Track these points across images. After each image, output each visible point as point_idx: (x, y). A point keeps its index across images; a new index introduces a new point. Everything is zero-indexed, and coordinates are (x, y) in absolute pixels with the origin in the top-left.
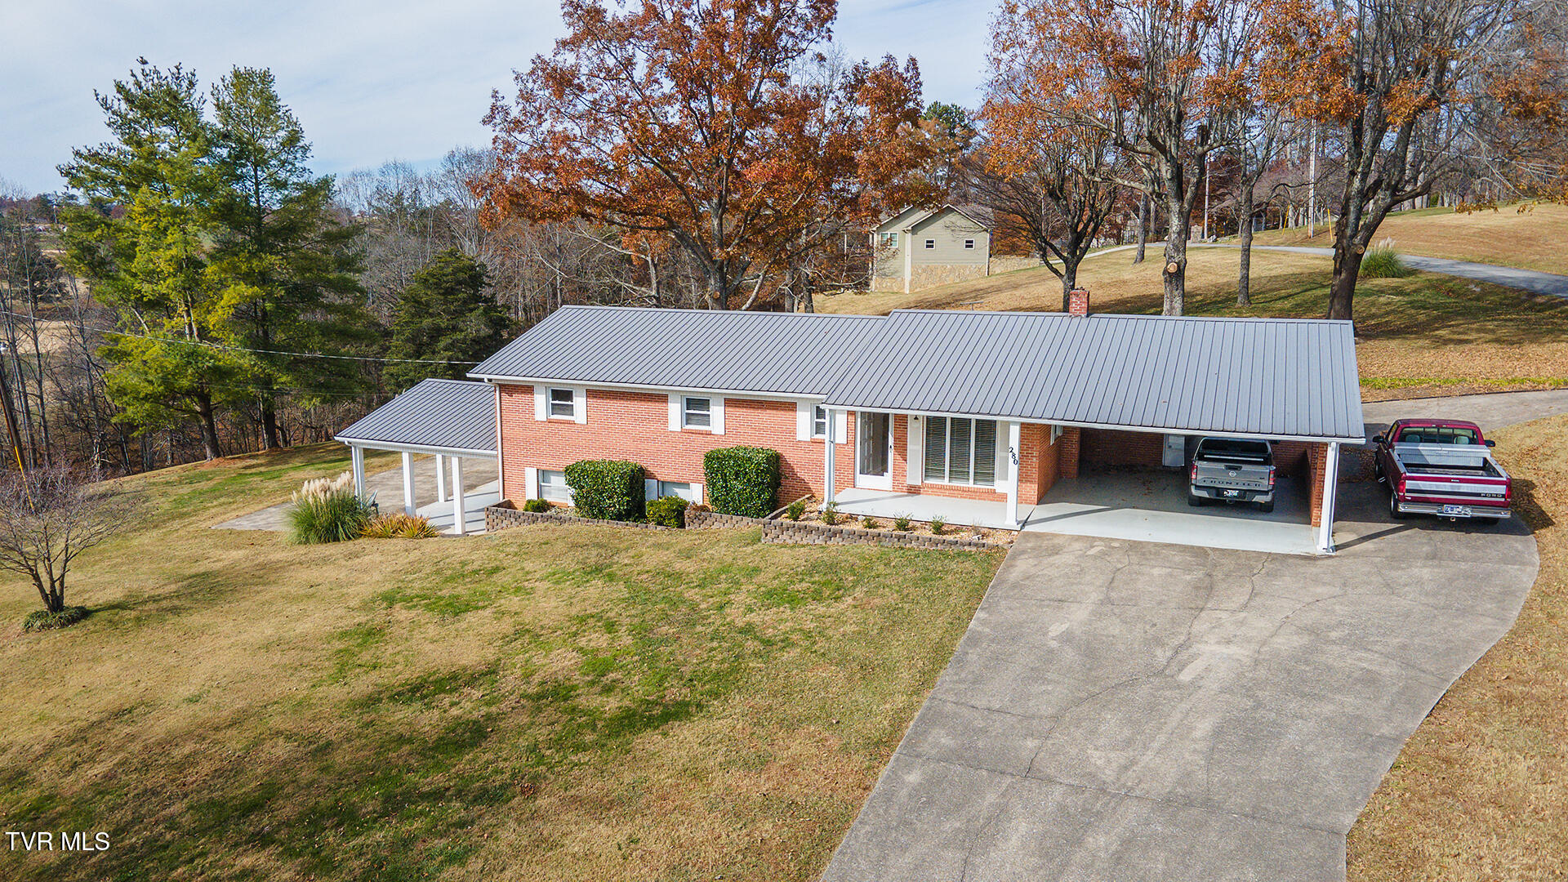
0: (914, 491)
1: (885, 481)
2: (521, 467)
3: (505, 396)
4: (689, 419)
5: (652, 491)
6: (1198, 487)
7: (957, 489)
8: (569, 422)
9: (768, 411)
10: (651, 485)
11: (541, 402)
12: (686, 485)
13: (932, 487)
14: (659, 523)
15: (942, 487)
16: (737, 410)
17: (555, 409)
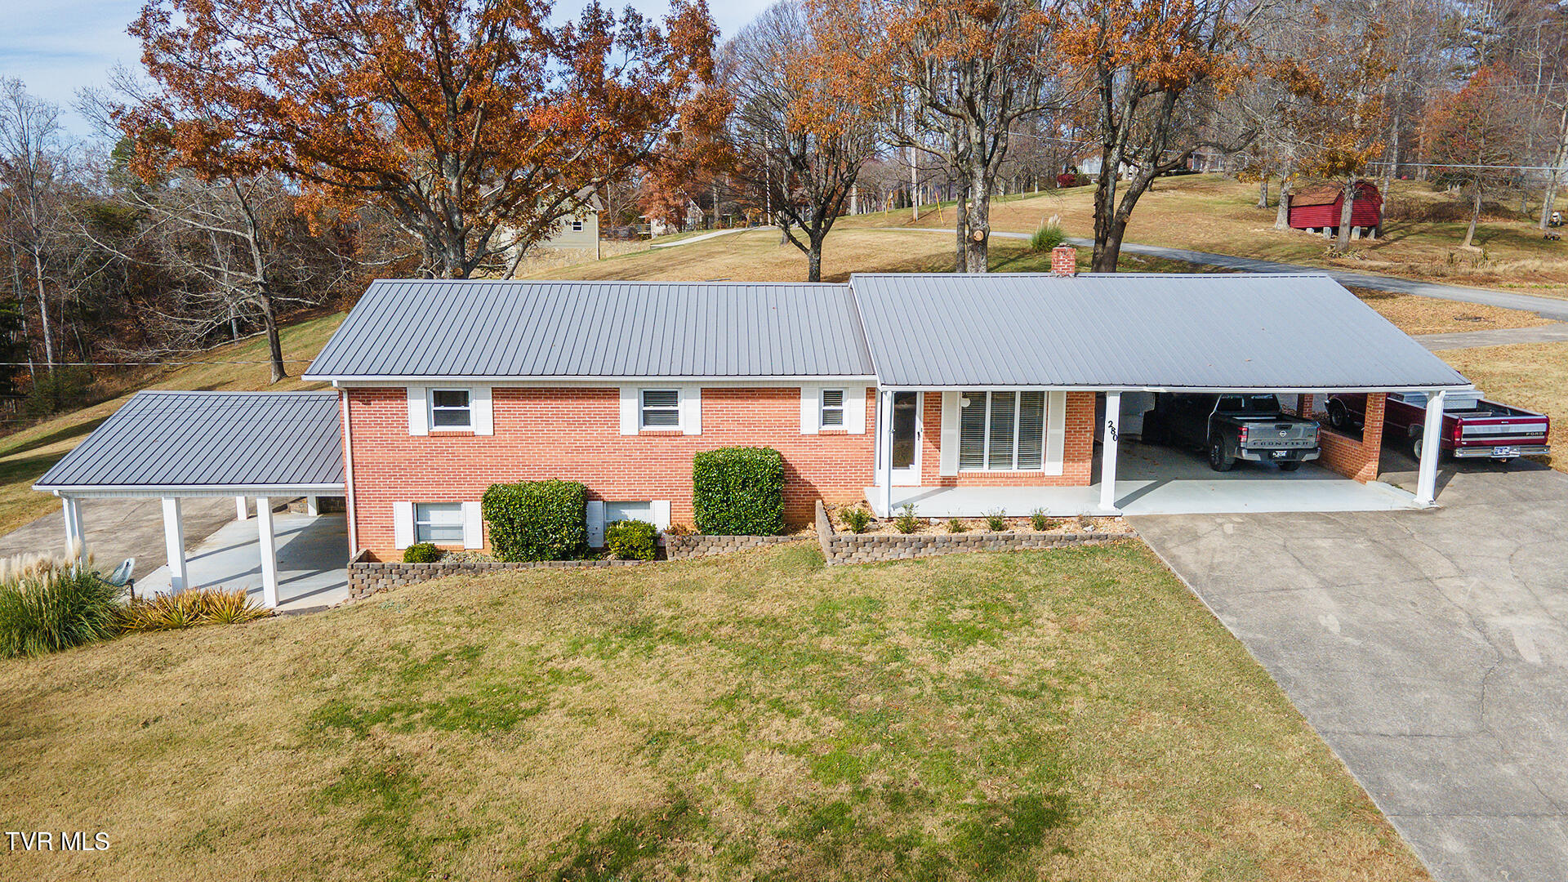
0: (948, 483)
1: (912, 475)
2: (386, 502)
3: (358, 406)
4: (647, 418)
5: (597, 516)
6: (1250, 451)
7: (1001, 476)
8: (464, 435)
9: (761, 401)
10: (596, 507)
11: (418, 412)
12: (645, 504)
13: (971, 476)
14: (627, 557)
15: (983, 476)
16: (719, 401)
17: (440, 418)
